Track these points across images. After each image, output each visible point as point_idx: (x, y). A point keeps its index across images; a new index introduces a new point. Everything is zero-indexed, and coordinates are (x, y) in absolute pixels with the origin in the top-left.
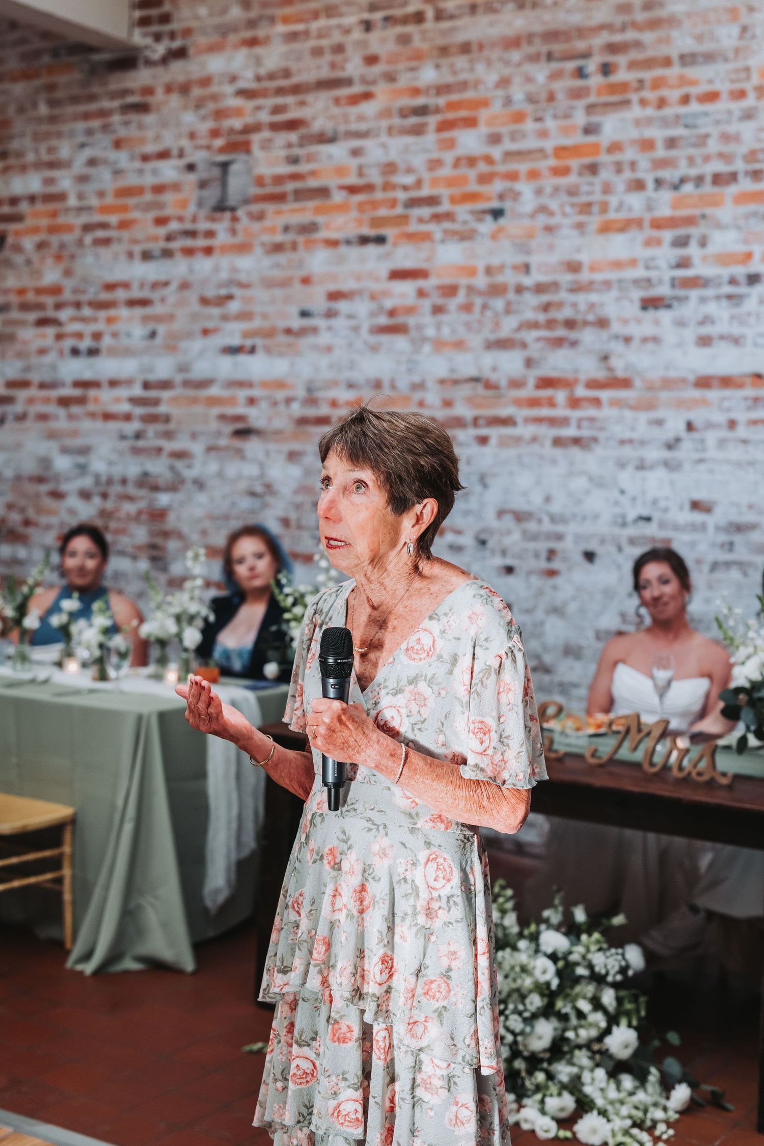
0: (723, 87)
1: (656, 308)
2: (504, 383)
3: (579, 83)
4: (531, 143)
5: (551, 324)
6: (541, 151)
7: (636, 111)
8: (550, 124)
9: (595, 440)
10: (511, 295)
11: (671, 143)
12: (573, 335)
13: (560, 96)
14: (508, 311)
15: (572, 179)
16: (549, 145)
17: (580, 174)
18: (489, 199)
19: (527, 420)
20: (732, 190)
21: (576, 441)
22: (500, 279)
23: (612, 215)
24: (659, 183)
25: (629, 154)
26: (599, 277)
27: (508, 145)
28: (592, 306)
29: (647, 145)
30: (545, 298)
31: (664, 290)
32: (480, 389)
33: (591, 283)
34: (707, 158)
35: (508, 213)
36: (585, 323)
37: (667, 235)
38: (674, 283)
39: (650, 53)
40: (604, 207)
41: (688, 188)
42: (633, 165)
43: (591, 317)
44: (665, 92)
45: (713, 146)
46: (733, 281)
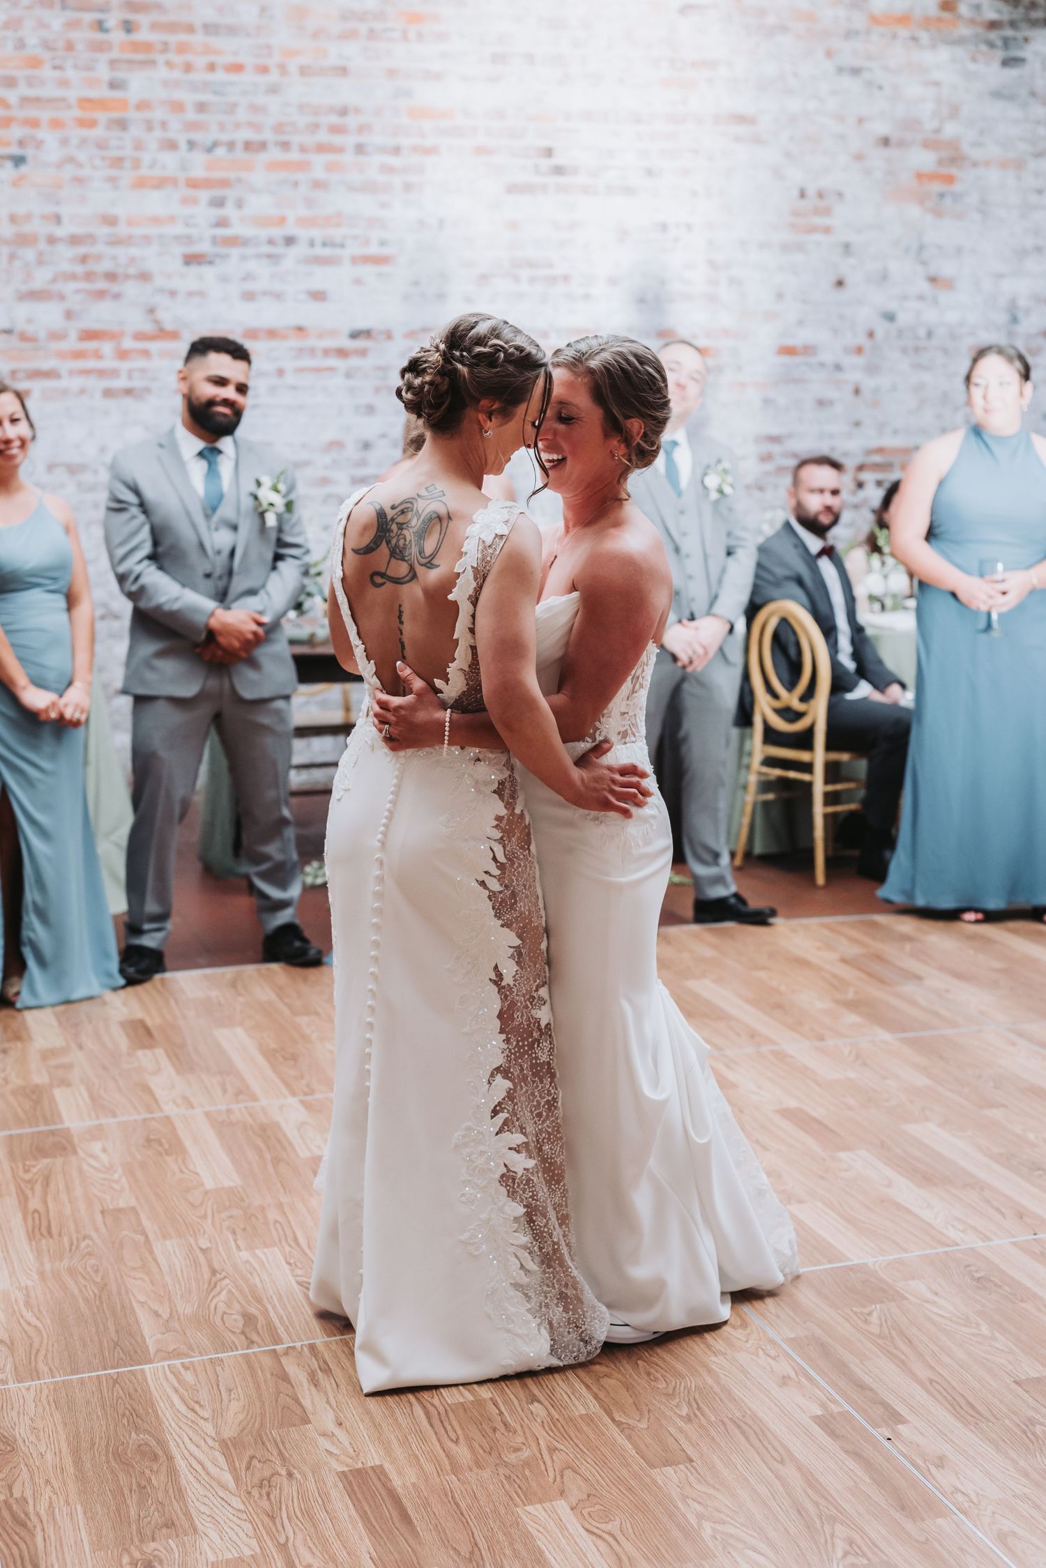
0: (248, 60)
1: (200, 263)
2: (42, 335)
3: (100, 36)
4: (49, 91)
5: (89, 276)
6: (63, 100)
7: (162, 72)
8: (70, 73)
9: (148, 390)
10: (42, 245)
11: (201, 107)
12: (115, 288)
13: (80, 47)
14: (41, 261)
15: (99, 132)
16: (72, 95)
17: (108, 128)
18: (8, 144)
19: (71, 373)
20: (262, 158)
21: (129, 392)
22: (27, 228)
23: (145, 172)
24: (192, 144)
25: (159, 114)
26: (138, 231)
27: (23, 90)
28: (132, 260)
29: (178, 107)
30: (82, 250)
31: (204, 247)
32: (14, 341)
33: (130, 237)
34: (237, 126)
35: (30, 159)
36: (127, 277)
37: (204, 195)
38: (215, 240)
39: (172, 17)
40: (137, 164)
41: (221, 152)
42: (164, 124)
43: (132, 271)
44: (190, 57)
45: (242, 115)
46: (271, 242)
